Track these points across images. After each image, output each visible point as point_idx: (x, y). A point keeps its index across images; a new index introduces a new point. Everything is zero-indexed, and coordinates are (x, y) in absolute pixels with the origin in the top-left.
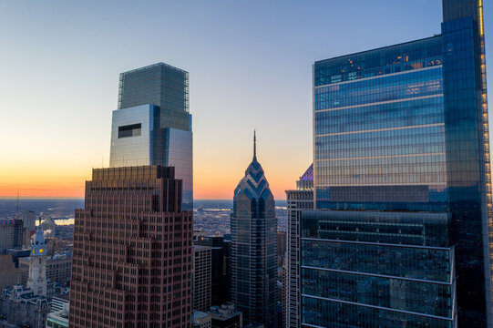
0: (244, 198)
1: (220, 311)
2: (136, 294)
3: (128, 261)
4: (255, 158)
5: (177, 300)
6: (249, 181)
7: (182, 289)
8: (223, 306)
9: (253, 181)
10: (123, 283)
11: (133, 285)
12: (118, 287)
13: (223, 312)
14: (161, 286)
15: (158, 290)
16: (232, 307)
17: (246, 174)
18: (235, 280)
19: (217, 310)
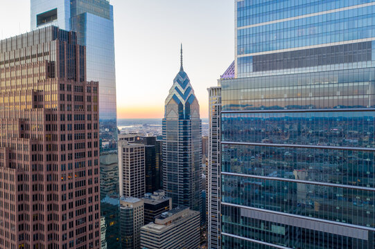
0: (173, 102)
1: (152, 197)
2: (29, 173)
3: (22, 136)
4: (182, 69)
5: (81, 179)
6: (176, 88)
7: (87, 168)
8: (155, 193)
9: (180, 88)
10: (16, 161)
11: (26, 163)
12: (11, 165)
13: (155, 197)
14: (59, 163)
15: (55, 168)
16: (163, 193)
17: (174, 82)
18: (166, 172)
19: (150, 196)
